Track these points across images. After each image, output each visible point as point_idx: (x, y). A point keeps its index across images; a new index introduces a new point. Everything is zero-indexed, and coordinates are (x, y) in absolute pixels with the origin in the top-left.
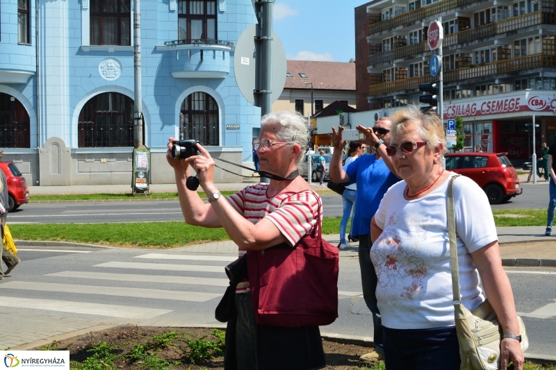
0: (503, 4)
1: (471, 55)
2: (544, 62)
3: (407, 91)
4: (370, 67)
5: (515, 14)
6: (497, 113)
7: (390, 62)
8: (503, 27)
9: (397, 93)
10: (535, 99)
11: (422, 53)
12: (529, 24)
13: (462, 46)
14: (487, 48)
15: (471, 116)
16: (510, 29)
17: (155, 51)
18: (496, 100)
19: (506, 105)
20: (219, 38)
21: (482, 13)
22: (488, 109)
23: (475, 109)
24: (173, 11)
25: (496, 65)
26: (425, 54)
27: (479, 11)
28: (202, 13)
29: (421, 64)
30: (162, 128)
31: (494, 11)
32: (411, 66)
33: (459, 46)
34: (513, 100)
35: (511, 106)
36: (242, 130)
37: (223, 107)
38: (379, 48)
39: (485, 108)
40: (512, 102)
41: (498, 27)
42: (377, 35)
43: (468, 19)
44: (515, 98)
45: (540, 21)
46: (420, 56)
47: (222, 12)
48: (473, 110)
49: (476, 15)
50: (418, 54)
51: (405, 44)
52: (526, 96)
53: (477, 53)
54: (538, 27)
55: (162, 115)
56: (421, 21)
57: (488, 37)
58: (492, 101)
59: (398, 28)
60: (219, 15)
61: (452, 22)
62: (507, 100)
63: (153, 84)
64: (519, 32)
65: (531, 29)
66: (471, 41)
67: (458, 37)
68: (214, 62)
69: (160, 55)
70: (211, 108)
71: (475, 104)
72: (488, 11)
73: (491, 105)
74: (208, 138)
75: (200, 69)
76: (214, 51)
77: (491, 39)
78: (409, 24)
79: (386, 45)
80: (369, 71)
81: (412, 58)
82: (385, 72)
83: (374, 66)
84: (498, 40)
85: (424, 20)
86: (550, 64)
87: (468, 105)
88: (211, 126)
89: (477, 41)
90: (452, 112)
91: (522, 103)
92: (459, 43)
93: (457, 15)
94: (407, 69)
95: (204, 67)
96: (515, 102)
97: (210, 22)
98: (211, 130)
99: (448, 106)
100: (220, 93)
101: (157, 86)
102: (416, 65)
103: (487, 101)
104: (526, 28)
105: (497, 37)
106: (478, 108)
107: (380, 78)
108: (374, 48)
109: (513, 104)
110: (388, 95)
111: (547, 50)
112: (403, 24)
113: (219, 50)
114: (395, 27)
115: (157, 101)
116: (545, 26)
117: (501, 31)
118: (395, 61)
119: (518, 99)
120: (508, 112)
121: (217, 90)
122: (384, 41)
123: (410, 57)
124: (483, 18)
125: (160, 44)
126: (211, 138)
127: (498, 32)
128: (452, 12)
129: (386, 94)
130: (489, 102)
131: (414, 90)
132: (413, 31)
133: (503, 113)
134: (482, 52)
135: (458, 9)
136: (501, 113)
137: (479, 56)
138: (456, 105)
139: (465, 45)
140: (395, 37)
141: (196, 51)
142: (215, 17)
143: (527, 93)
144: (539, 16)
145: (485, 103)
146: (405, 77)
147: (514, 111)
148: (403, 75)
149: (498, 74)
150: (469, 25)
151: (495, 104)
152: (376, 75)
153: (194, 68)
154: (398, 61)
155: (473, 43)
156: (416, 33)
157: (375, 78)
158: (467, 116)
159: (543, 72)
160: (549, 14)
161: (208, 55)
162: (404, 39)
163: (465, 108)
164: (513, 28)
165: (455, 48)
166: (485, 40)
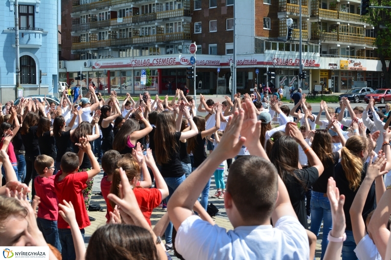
0: (160, 3)
1: (139, 30)
2: (184, 37)
3: (98, 48)
4: (73, 32)
5: (167, 9)
6: (162, 65)
7: (87, 30)
8: (160, 16)
9: (92, 49)
10: (184, 58)
11: (109, 26)
12: (176, 16)
13: (135, 24)
14: (149, 26)
15: (146, 66)
16: (165, 17)
17: (3, 32)
18: (162, 58)
19: (167, 61)
20: (36, 27)
21: (147, 6)
22: (157, 63)
23: (149, 62)
24: (12, 11)
25: (156, 37)
26: (111, 27)
27: (145, 5)
28: (26, 12)
29: (106, 32)
30: (7, 74)
31: (154, 5)
32: (100, 33)
33: (133, 24)
34: (172, 59)
35: (171, 62)
36: (48, 76)
37: (38, 64)
38: (77, 21)
39: (155, 62)
40: (171, 60)
41: (158, 15)
42: (78, 13)
43: (138, 9)
44: (173, 58)
45: (182, 15)
46: (107, 28)
47: (37, 12)
48: (148, 63)
49: (143, 7)
50: (106, 27)
51: (96, 20)
52: (179, 57)
53: (143, 28)
54: (182, 18)
55: (7, 67)
56: (109, 7)
57: (151, 20)
58: (159, 58)
59: (92, 10)
60: (36, 14)
61: (127, 9)
62: (168, 59)
63: (2, 51)
64: (170, 19)
65: (178, 19)
66: (141, 22)
67: (133, 19)
68: (36, 40)
69: (6, 35)
70: (32, 64)
71: (149, 60)
72: (150, 5)
73: (158, 61)
74: (30, 80)
75: (28, 43)
76: (35, 34)
77: (153, 22)
78: (101, 9)
79: (83, 19)
80: (72, 35)
81: (102, 29)
82: (82, 35)
83: (76, 32)
84: (158, 22)
85: (111, 7)
86: (187, 38)
87: (145, 60)
88: (32, 74)
89: (144, 22)
90: (135, 63)
91: (177, 61)
92: (133, 23)
93: (132, 6)
94: (97, 35)
95: (31, 42)
96: (173, 60)
97: (30, 17)
98: (32, 76)
99: (132, 60)
100: (37, 56)
101: (4, 52)
102: (103, 33)
103: (156, 59)
104: (174, 17)
105: (157, 21)
106: (151, 62)
107: (78, 39)
108: (75, 21)
109: (172, 61)
110: (86, 50)
111: (186, 30)
112: (96, 8)
113: (38, 33)
114: (91, 9)
115: (4, 59)
116: (185, 17)
117: (160, 18)
118: (90, 30)
119: (175, 58)
120: (169, 65)
121: (36, 54)
122: (81, 17)
123: (101, 28)
124: (147, 9)
125: (6, 29)
126: (32, 80)
127: (158, 18)
128: (129, 4)
129: (84, 49)
130: (158, 59)
131: (103, 48)
132: (102, 12)
133: (166, 65)
134: (146, 28)
135: (133, 3)
136: (164, 65)
137: (144, 30)
138: (137, 60)
139: (137, 24)
140: (90, 15)
141: (26, 34)
142: (33, 15)
143: (180, 55)
144: (182, 12)
145: (155, 59)
146: (96, 39)
147: (172, 65)
148: (95, 38)
149: (157, 42)
150: (139, 12)
151: (161, 60)
152: (76, 37)
153: (25, 43)
154: (92, 30)
155: (142, 23)
156: (103, 13)
157: (75, 39)
158: (144, 66)
159: (184, 43)
160: (187, 11)
161: (32, 36)
162: (96, 17)
163: (143, 61)
164: (167, 17)
165: (130, 25)
166: (150, 22)
